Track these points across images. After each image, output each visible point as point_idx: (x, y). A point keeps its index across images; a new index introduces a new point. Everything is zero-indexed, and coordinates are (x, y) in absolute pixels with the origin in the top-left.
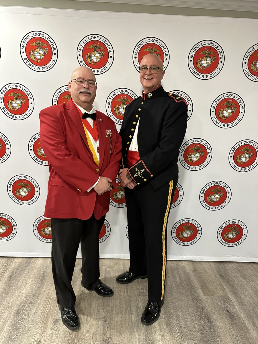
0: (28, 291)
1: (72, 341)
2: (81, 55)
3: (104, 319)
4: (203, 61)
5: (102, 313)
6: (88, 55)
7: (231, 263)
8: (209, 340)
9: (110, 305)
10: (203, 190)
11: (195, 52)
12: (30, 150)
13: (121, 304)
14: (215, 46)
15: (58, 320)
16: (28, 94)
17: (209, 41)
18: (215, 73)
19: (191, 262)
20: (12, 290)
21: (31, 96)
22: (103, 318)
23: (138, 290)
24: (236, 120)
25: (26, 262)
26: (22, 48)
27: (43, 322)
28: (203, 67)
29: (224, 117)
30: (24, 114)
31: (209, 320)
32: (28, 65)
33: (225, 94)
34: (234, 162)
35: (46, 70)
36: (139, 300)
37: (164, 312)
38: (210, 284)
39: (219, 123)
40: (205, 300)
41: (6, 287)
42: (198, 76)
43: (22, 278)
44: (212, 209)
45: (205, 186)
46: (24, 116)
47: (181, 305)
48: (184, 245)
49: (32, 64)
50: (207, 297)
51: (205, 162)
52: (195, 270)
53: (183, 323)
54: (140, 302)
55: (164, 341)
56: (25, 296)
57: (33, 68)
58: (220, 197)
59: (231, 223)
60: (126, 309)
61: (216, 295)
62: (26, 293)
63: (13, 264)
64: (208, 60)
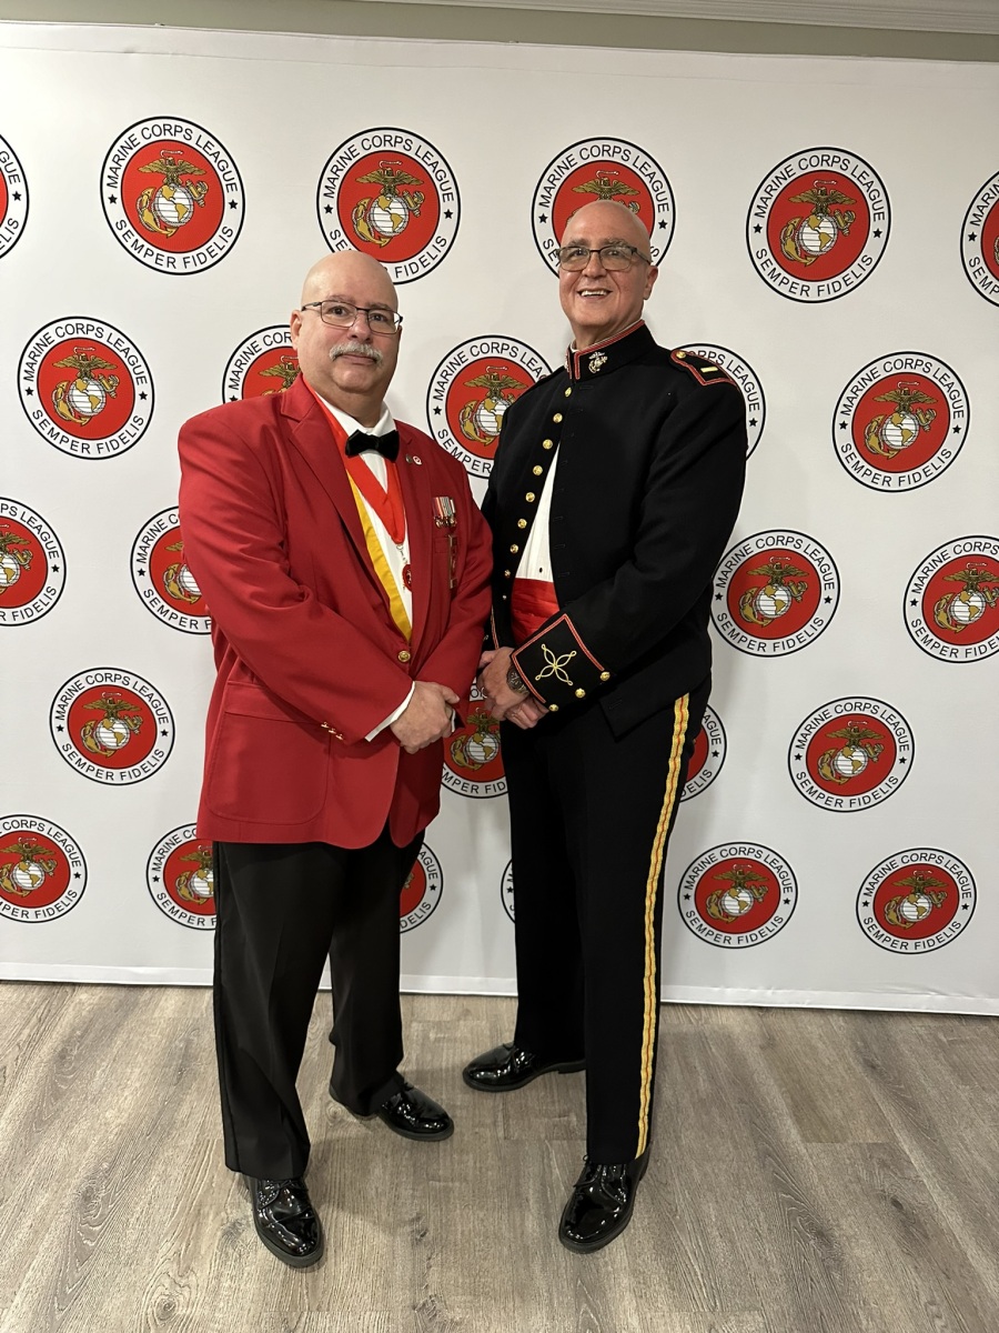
0: (126, 1115)
1: (293, 1306)
2: (334, 211)
3: (416, 1226)
4: (807, 230)
5: (409, 1202)
6: (361, 208)
7: (912, 1019)
8: (822, 1314)
9: (441, 1172)
10: (802, 731)
11: (775, 194)
12: (136, 574)
13: (481, 1168)
14: (852, 170)
15: (241, 1224)
16: (131, 360)
17: (832, 153)
18: (851, 275)
19: (756, 1012)
20: (66, 1110)
21: (143, 368)
22: (413, 1220)
23: (549, 1117)
24: (934, 460)
25: (121, 1004)
26: (110, 181)
27: (184, 1231)
28: (806, 254)
29: (888, 449)
30: (115, 437)
31: (823, 1236)
32: (132, 250)
33: (892, 359)
34: (923, 625)
35: (200, 267)
36: (553, 1155)
37: (649, 1201)
38: (826, 1096)
39: (868, 472)
40: (807, 1158)
41: (44, 1096)
42: (784, 289)
43: (104, 1064)
44: (838, 808)
45: (812, 718)
46: (115, 445)
47: (713, 1176)
48: (727, 944)
49: (147, 245)
50: (816, 1147)
51: (811, 622)
52: (770, 1044)
53: (720, 1246)
54: (554, 1163)
55: (649, 1316)
56: (114, 1132)
57: (150, 260)
58: (870, 759)
59: (911, 863)
60: (499, 1189)
61: (850, 1142)
62: (119, 1121)
63: (71, 1009)
64: (827, 227)
